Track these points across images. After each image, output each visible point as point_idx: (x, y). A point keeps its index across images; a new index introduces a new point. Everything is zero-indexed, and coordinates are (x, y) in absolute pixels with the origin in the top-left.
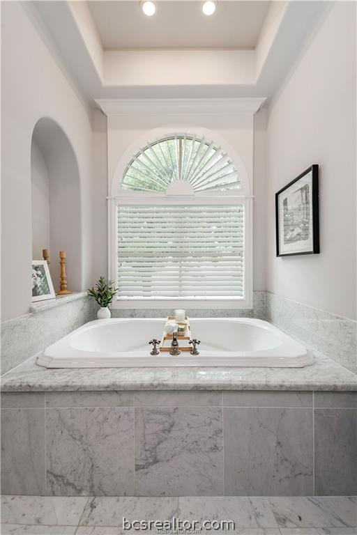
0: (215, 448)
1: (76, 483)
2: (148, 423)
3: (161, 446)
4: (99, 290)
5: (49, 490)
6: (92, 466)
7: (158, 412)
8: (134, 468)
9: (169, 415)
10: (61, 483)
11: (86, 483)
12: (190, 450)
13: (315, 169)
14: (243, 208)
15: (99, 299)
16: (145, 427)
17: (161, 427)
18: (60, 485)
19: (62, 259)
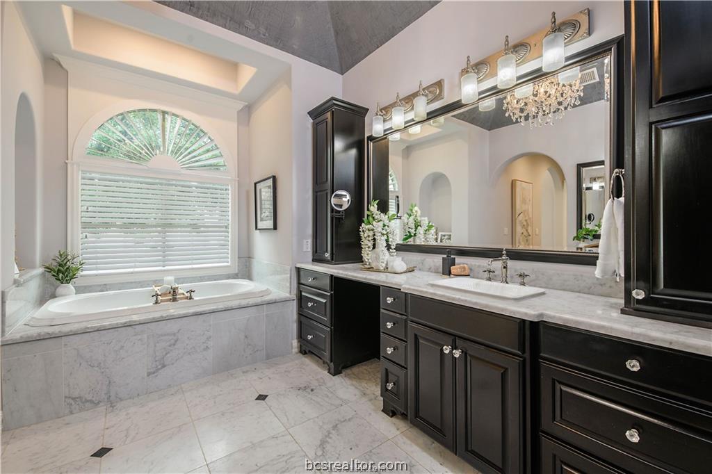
0: (206, 349)
1: (94, 399)
2: (158, 343)
3: (168, 355)
4: (59, 265)
5: (67, 411)
6: (110, 382)
7: (165, 335)
8: (146, 375)
9: (174, 334)
10: (80, 403)
11: (103, 396)
12: (189, 354)
13: (274, 178)
14: (229, 187)
16: (155, 346)
17: (168, 344)
18: (78, 404)
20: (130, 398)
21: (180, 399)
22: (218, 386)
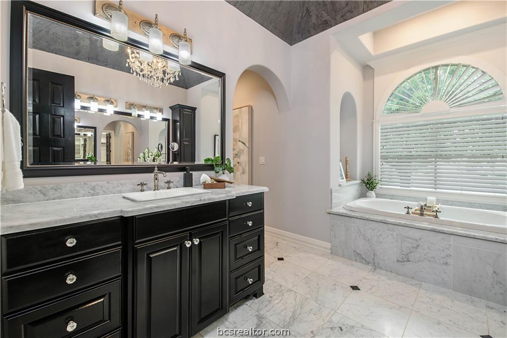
0: (446, 264)
1: (366, 259)
2: (404, 241)
3: (411, 254)
4: (368, 180)
5: (354, 258)
6: (374, 254)
7: (409, 238)
8: (396, 261)
9: (416, 241)
11: (371, 260)
12: (429, 261)
15: (368, 185)
16: (402, 243)
17: (411, 245)
18: (359, 258)
19: (347, 161)
20: (386, 271)
21: (415, 291)
22: (452, 301)
